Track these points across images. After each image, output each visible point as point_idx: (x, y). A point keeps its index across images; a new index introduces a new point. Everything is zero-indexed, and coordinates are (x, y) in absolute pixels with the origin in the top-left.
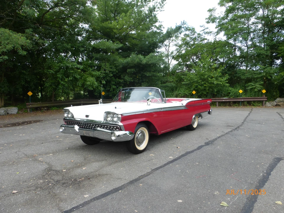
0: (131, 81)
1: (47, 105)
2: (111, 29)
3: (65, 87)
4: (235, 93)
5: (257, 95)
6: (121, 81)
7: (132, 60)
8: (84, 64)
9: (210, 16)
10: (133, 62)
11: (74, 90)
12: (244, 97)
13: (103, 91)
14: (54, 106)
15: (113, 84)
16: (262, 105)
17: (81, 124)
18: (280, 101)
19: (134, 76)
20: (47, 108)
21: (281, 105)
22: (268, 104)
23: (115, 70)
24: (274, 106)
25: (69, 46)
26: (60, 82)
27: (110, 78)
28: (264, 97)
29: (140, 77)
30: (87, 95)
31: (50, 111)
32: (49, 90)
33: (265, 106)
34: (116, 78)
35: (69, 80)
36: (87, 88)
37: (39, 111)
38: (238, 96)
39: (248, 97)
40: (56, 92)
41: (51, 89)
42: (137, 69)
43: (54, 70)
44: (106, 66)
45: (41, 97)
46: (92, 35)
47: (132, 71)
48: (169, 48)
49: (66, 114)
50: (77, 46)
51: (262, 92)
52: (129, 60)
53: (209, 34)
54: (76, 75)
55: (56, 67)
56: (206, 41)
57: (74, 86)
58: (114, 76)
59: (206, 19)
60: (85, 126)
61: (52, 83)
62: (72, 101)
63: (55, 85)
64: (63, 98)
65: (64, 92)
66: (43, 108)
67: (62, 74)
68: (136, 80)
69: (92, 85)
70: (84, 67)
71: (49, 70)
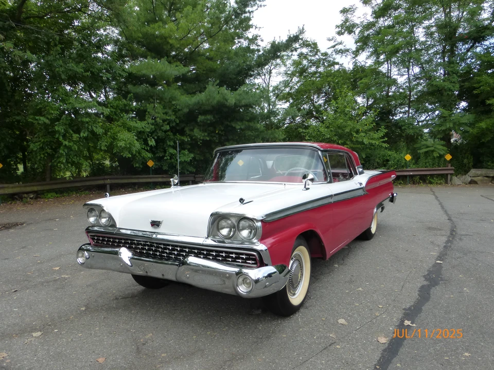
0: (205, 139)
1: (35, 189)
2: (164, 38)
3: (72, 152)
4: (398, 161)
5: (437, 164)
6: (186, 140)
7: (208, 97)
8: (111, 106)
9: (344, 22)
10: (210, 101)
11: (90, 158)
12: (413, 167)
13: (151, 159)
14: (49, 191)
15: (170, 145)
16: (446, 182)
17: (138, 244)
18: (477, 174)
19: (211, 129)
20: (35, 195)
21: (479, 182)
22: (456, 180)
23: (173, 118)
24: (466, 184)
25: (79, 69)
26: (61, 141)
27: (163, 133)
28: (449, 167)
29: (222, 131)
30: (117, 167)
31: (42, 200)
32: (39, 157)
33: (451, 184)
34: (175, 134)
35: (80, 138)
36: (119, 152)
37: (18, 202)
38: (403, 167)
39: (422, 167)
40: (53, 161)
41: (42, 156)
42: (217, 117)
43: (49, 117)
44: (156, 111)
45: (22, 173)
46: (126, 49)
47: (208, 120)
48: (269, 79)
49: (94, 216)
50: (96, 70)
51: (445, 159)
52: (201, 97)
53: (344, 54)
54: (96, 127)
55: (53, 110)
56: (337, 67)
57: (92, 149)
58: (172, 129)
59: (337, 27)
60: (149, 250)
61: (44, 143)
62: (88, 179)
63: (51, 147)
64: (68, 174)
65: (70, 163)
66: (25, 195)
67: (66, 124)
68: (215, 136)
69: (130, 147)
70: (112, 112)
71: (37, 118)
